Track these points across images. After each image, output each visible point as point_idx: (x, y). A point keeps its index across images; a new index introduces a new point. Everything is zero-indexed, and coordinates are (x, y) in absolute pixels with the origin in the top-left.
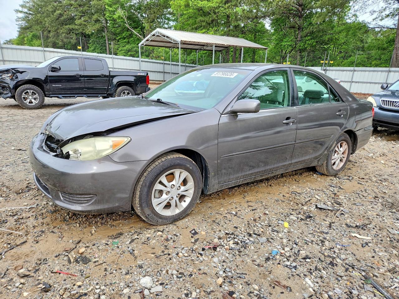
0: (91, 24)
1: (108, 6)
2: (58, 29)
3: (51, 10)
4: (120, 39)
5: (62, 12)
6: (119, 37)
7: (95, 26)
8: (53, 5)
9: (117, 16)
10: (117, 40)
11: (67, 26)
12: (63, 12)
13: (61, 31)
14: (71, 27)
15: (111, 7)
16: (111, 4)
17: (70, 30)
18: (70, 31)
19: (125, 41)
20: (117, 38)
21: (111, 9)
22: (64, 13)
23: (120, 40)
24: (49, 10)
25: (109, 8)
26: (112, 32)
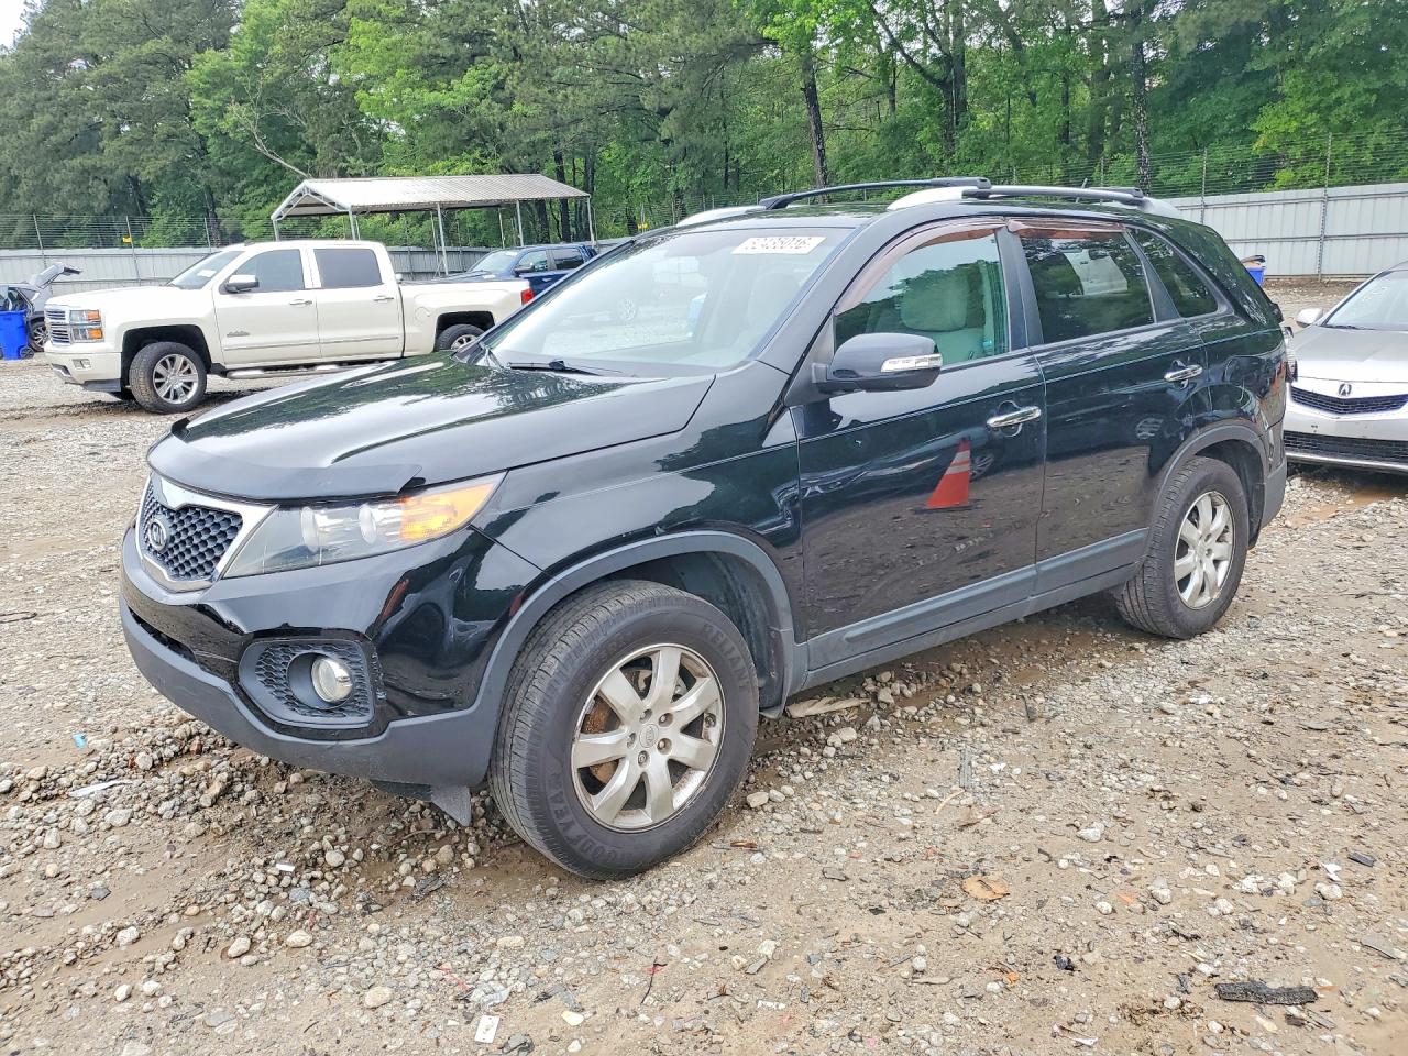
0: (152, 151)
1: (200, 94)
2: (46, 169)
3: (16, 113)
4: (246, 186)
5: (55, 116)
6: (244, 182)
7: (165, 155)
8: (24, 99)
9: (230, 124)
10: (236, 191)
11: (76, 162)
12: (58, 118)
13: (57, 176)
14: (88, 160)
15: (208, 97)
16: (209, 90)
17: (87, 171)
18: (86, 175)
19: (262, 190)
20: (239, 185)
21: (209, 103)
22: (61, 122)
23: (246, 191)
24: (10, 113)
25: (205, 100)
26: (220, 168)
